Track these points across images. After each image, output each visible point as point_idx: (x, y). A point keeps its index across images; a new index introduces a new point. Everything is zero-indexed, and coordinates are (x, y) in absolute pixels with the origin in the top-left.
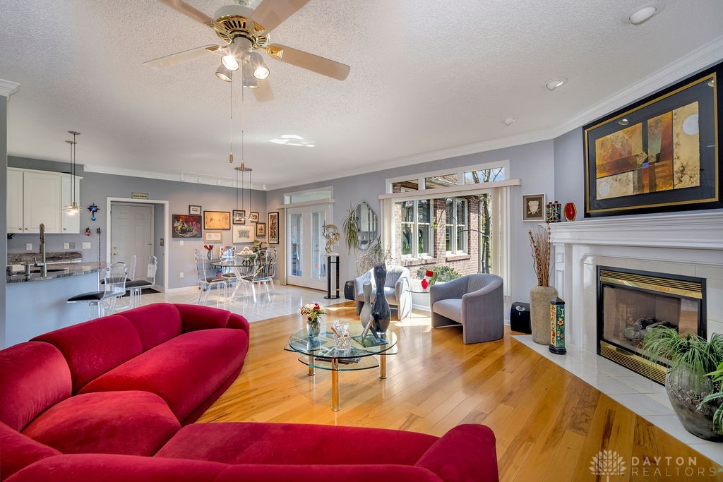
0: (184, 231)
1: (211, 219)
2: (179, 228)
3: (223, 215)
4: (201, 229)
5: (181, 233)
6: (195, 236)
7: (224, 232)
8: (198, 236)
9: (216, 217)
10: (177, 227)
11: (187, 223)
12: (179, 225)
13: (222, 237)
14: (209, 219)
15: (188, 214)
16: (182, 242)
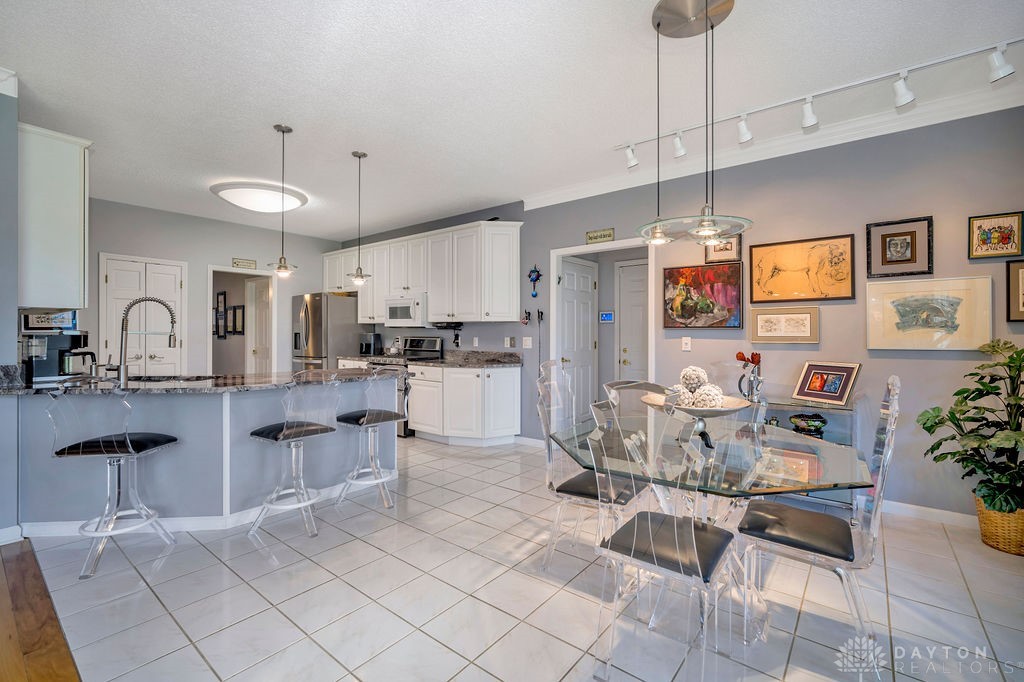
0: (689, 311)
1: (776, 270)
2: (677, 303)
3: (823, 249)
4: (739, 300)
5: (683, 316)
6: (720, 325)
7: (826, 309)
8: (733, 322)
9: (792, 258)
10: (672, 300)
11: (698, 286)
12: (677, 294)
13: (816, 326)
14: (768, 271)
15: (703, 263)
16: (686, 342)
